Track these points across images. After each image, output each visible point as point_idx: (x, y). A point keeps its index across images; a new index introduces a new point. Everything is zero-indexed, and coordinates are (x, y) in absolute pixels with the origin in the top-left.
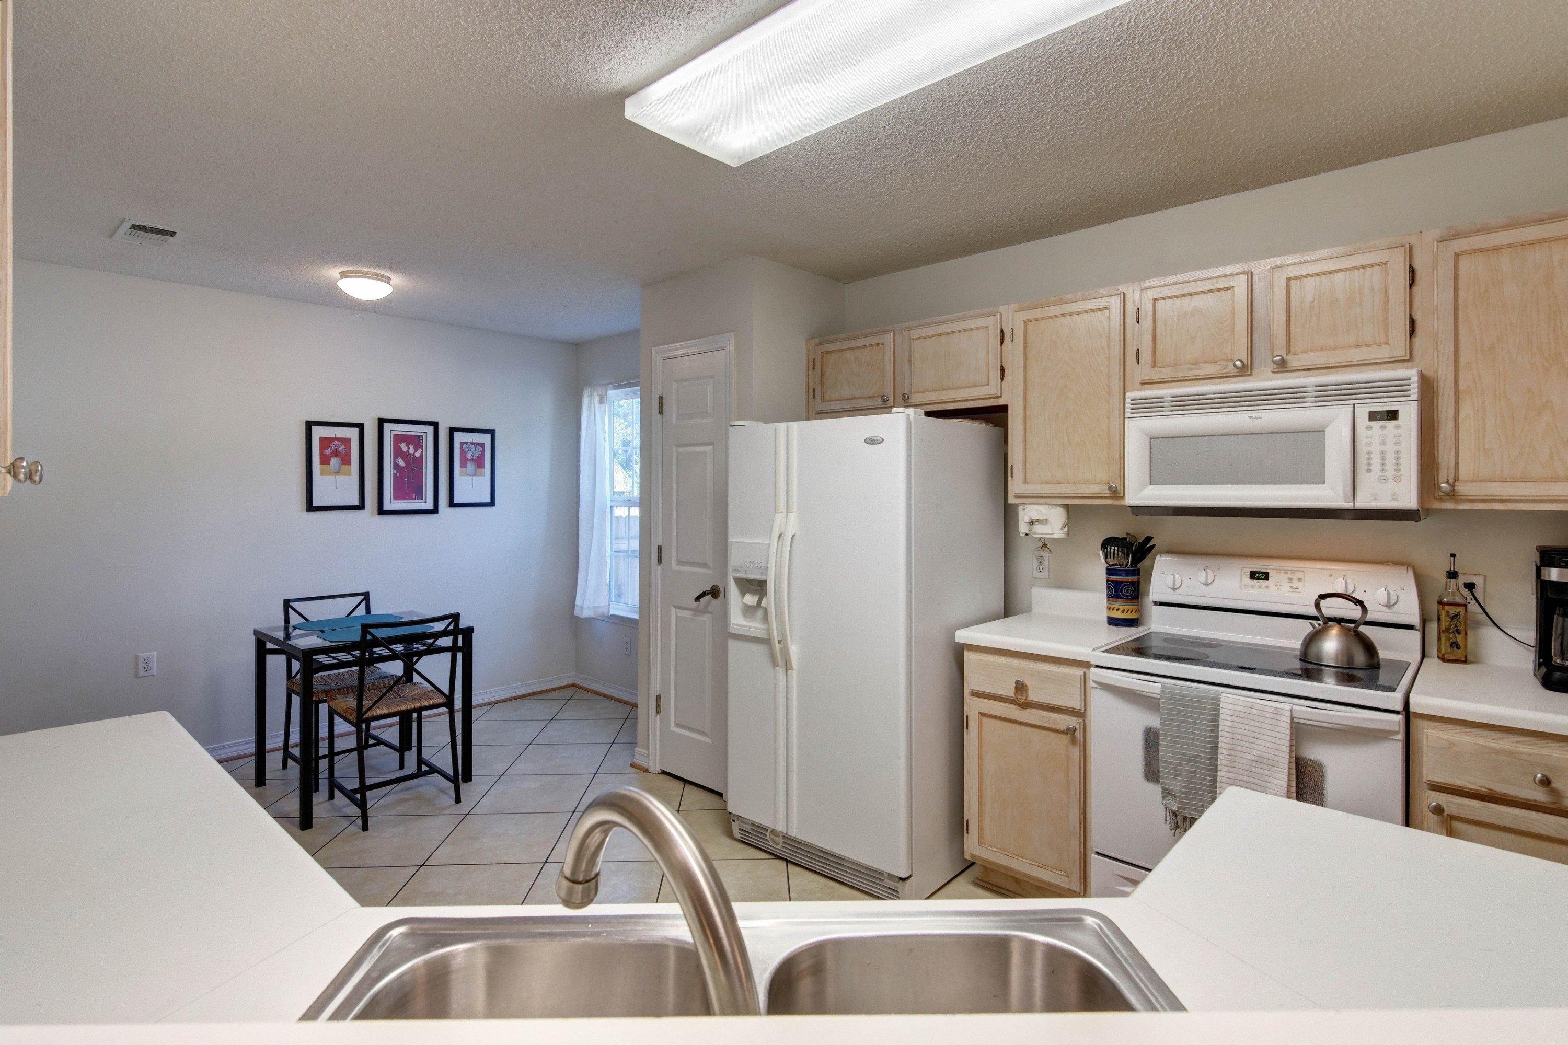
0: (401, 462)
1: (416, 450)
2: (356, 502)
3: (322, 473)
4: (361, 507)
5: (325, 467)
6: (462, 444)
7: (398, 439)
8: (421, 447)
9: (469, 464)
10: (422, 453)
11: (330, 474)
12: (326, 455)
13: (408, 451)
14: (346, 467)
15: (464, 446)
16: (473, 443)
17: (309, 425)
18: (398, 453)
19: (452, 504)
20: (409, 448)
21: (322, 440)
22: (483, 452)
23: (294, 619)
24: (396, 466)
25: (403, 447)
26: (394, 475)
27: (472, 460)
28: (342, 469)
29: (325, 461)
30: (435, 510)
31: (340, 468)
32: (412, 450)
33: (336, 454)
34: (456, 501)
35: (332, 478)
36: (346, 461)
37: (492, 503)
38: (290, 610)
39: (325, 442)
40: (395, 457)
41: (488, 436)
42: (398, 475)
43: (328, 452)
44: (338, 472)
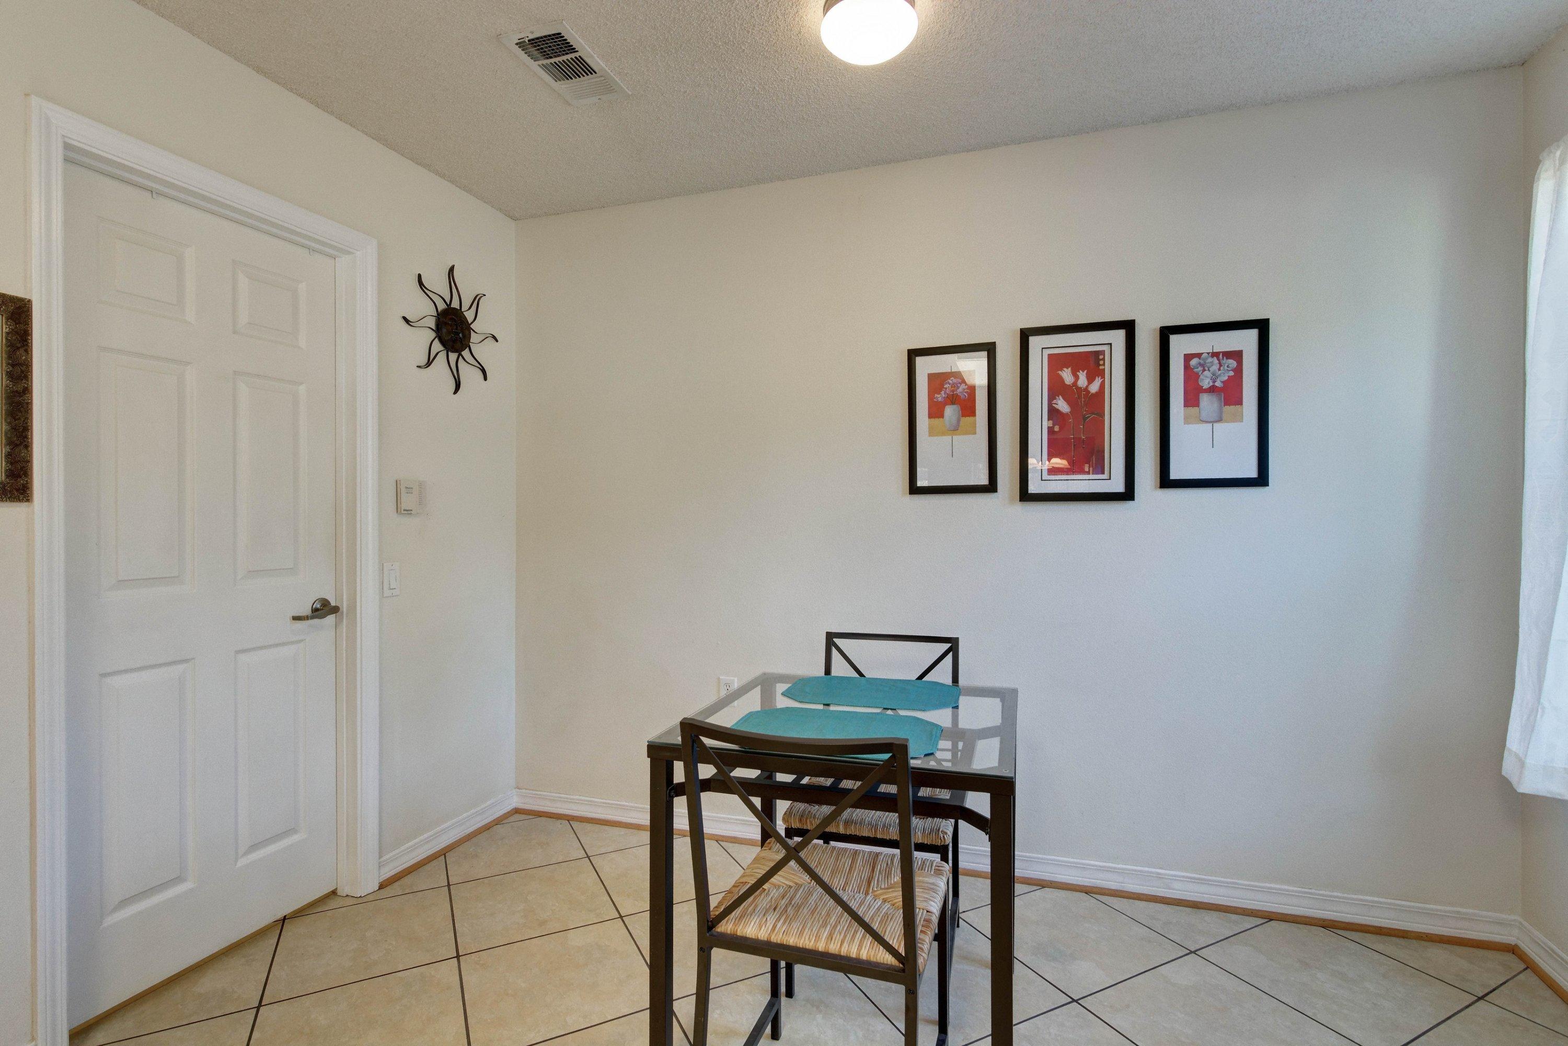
0: (1062, 405)
1: (1090, 380)
2: (983, 479)
3: (932, 432)
4: (991, 487)
5: (936, 421)
6: (1188, 358)
7: (1057, 362)
8: (1102, 374)
9: (1205, 399)
10: (1102, 386)
11: (943, 434)
12: (937, 402)
13: (1075, 384)
14: (969, 419)
15: (1194, 362)
16: (1215, 355)
17: (913, 354)
18: (1056, 388)
19: (1166, 482)
20: (1077, 378)
21: (932, 377)
22: (1239, 371)
23: (840, 668)
24: (1053, 413)
25: (1067, 376)
26: (1051, 431)
27: (1212, 390)
28: (961, 424)
29: (936, 412)
30: (1128, 494)
31: (959, 421)
32: (1082, 381)
33: (952, 399)
34: (1174, 475)
35: (947, 439)
36: (968, 409)
37: (1261, 480)
38: (834, 651)
39: (937, 380)
40: (1051, 398)
41: (1252, 335)
42: (1057, 428)
43: (940, 397)
44: (955, 429)
